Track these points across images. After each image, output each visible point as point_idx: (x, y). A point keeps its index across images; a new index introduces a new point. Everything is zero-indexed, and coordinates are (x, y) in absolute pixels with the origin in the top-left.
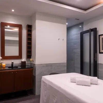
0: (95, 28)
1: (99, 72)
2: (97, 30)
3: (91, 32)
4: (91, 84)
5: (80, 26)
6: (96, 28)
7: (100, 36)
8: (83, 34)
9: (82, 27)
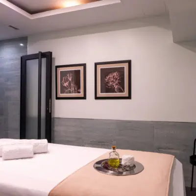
0: (49, 52)
1: (56, 133)
2: (53, 57)
3: (41, 58)
4: (35, 154)
5: (22, 45)
6: (51, 53)
7: (58, 69)
8: (27, 61)
9: (26, 47)
